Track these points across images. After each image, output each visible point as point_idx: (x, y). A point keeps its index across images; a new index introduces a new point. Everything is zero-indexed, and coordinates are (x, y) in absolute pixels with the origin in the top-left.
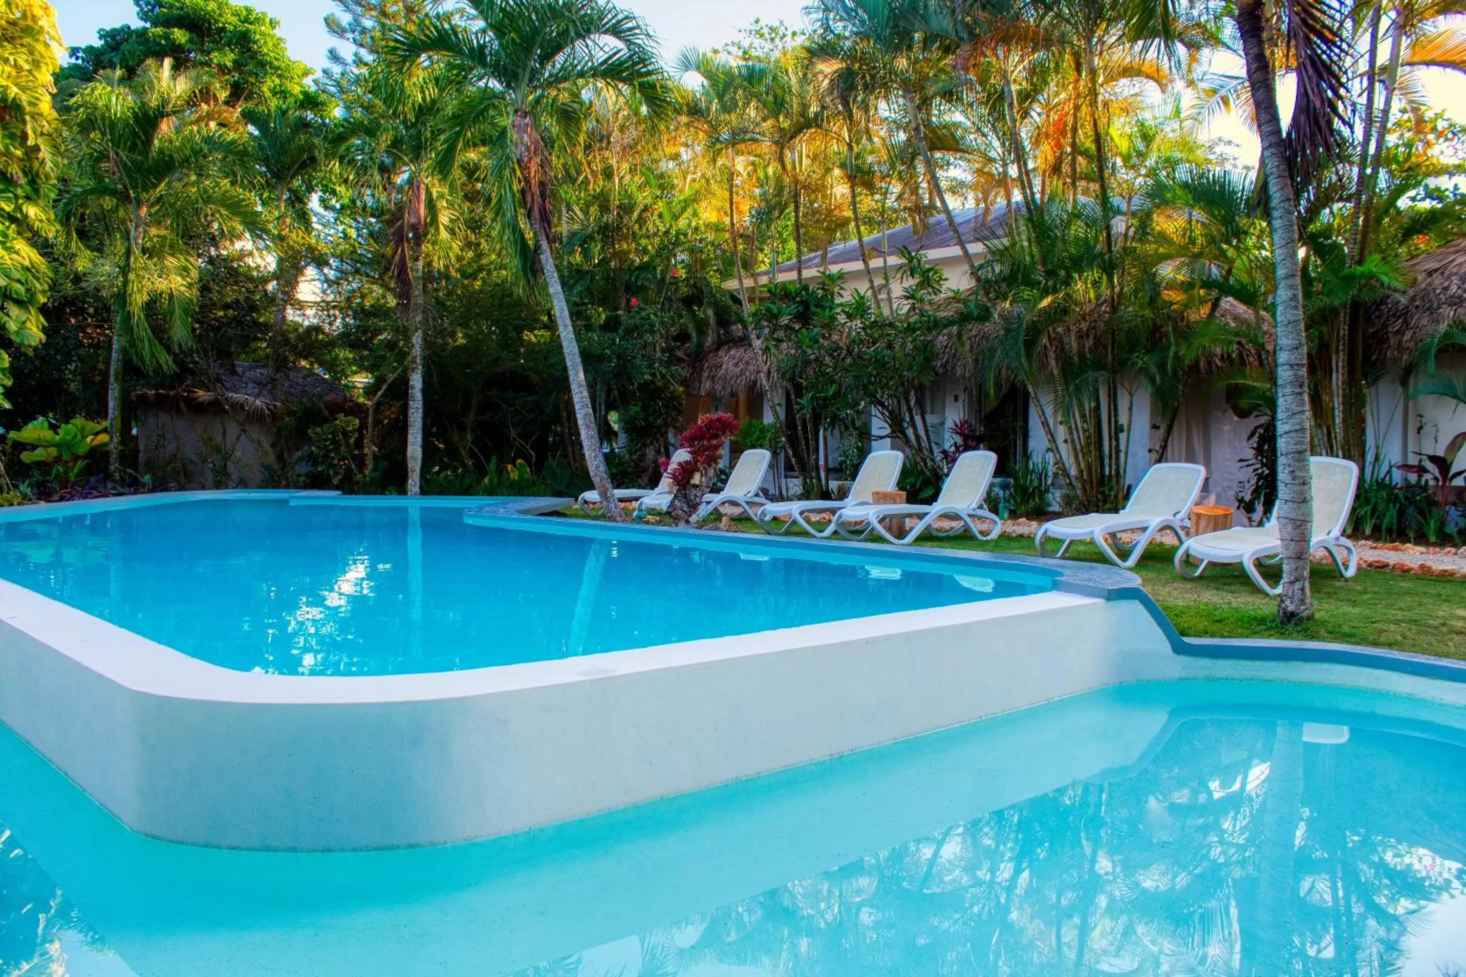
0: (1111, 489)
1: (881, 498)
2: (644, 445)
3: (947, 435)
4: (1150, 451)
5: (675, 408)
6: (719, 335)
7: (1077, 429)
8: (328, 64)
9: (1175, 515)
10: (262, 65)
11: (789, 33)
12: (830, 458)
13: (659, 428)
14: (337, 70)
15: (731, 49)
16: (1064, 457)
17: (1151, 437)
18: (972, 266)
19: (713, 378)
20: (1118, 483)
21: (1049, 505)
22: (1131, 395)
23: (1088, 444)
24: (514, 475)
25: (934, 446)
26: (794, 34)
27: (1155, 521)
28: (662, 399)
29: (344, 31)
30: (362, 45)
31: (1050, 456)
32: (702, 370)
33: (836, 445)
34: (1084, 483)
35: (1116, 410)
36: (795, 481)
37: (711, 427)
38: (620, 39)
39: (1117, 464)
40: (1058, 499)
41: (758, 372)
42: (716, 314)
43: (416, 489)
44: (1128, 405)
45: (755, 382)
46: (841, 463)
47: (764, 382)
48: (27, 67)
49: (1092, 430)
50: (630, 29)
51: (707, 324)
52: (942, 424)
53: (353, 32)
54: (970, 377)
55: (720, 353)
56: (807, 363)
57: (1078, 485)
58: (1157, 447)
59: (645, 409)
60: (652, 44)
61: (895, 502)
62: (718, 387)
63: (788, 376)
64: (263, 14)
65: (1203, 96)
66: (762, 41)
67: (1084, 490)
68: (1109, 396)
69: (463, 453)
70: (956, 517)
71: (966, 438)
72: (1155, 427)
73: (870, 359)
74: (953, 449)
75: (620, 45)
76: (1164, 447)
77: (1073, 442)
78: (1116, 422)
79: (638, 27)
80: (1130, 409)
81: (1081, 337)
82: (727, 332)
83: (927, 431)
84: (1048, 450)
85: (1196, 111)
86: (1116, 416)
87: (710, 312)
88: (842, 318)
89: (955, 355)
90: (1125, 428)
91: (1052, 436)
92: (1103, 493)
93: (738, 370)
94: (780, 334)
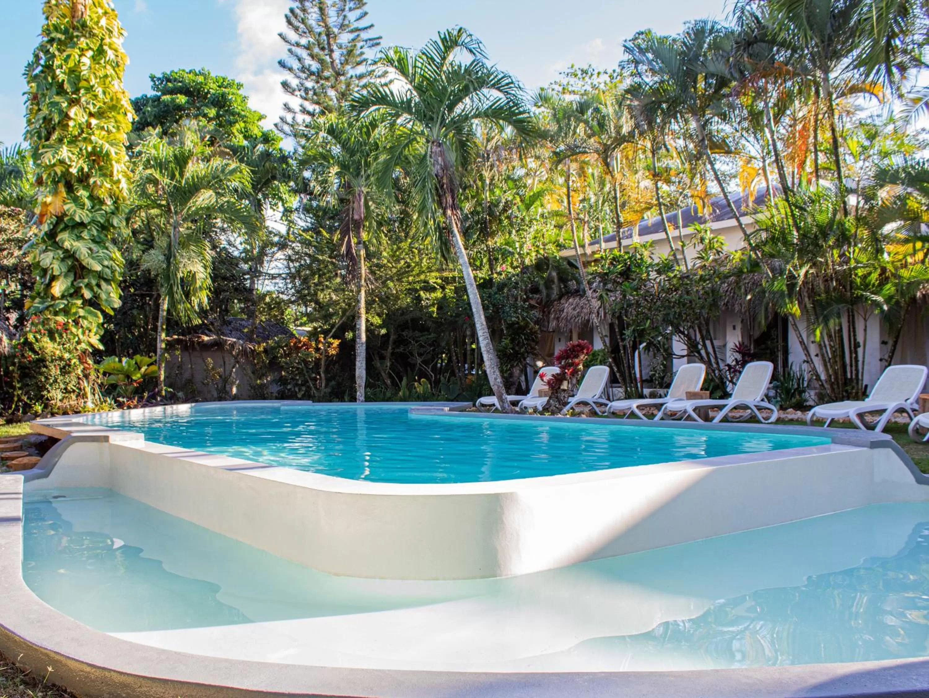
0: (853, 388)
1: (691, 396)
2: (512, 366)
3: (728, 353)
4: (881, 360)
5: (533, 340)
6: (560, 289)
7: (825, 346)
8: (283, 113)
9: (906, 400)
10: (233, 114)
11: (596, 73)
12: (643, 372)
13: (523, 354)
14: (289, 117)
15: (554, 86)
16: (817, 366)
17: (881, 350)
18: (745, 234)
19: (558, 319)
20: (857, 383)
21: (806, 401)
22: (865, 320)
23: (834, 357)
24: (420, 389)
25: (720, 361)
26: (599, 73)
27: (891, 406)
28: (524, 334)
29: (294, 90)
30: (306, 99)
31: (805, 366)
32: (549, 313)
33: (647, 363)
34: (832, 384)
35: (854, 331)
36: (619, 389)
37: (574, 351)
38: (501, 91)
39: (857, 370)
40: (813, 397)
41: (591, 313)
42: (558, 274)
43: (362, 398)
44: (863, 327)
45: (588, 321)
46: (651, 377)
47: (595, 320)
48: (114, 130)
49: (837, 346)
50: (507, 84)
51: (553, 282)
52: (725, 346)
53: (300, 90)
54: (745, 312)
55: (562, 301)
56: (630, 305)
57: (827, 386)
58: (886, 357)
59: (512, 341)
60: (521, 93)
61: (702, 398)
62: (562, 325)
63: (617, 315)
64: (233, 80)
65: (910, 103)
66: (576, 80)
67: (833, 390)
68: (849, 322)
69: (383, 374)
70: (745, 407)
71: (744, 355)
72: (884, 343)
73: (675, 302)
74: (734, 363)
75: (501, 95)
76: (891, 357)
77: (823, 355)
78: (855, 339)
79: (512, 83)
80: (865, 330)
81: (827, 281)
82: (566, 287)
83: (714, 351)
84: (804, 361)
85: (906, 114)
86: (855, 335)
87: (554, 274)
88: (653, 275)
89: (733, 297)
90: (862, 344)
91: (808, 351)
92: (847, 391)
93: (575, 313)
94: (609, 286)
